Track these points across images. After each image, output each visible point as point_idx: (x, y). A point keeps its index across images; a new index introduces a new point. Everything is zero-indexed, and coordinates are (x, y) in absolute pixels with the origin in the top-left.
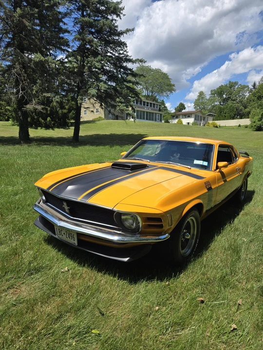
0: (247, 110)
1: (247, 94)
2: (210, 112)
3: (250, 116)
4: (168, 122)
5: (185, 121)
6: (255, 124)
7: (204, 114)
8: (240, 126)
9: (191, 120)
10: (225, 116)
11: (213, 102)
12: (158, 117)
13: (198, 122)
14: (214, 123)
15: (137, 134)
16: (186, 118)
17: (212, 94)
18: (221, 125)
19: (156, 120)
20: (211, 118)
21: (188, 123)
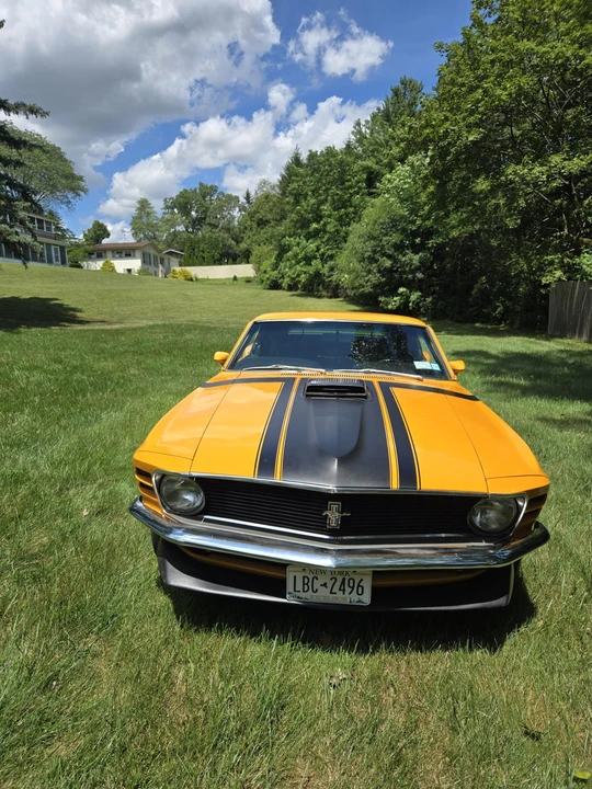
0: (243, 246)
1: (236, 213)
2: (169, 246)
3: (252, 258)
4: (80, 267)
5: (121, 265)
6: (267, 276)
7: (160, 251)
8: (235, 278)
9: (135, 264)
10: (204, 258)
11: (173, 225)
12: (56, 252)
13: (152, 269)
14: (185, 271)
15: (28, 297)
16: (121, 257)
17: (167, 207)
18: (199, 277)
19: (50, 262)
20: (174, 261)
21: (129, 271)
